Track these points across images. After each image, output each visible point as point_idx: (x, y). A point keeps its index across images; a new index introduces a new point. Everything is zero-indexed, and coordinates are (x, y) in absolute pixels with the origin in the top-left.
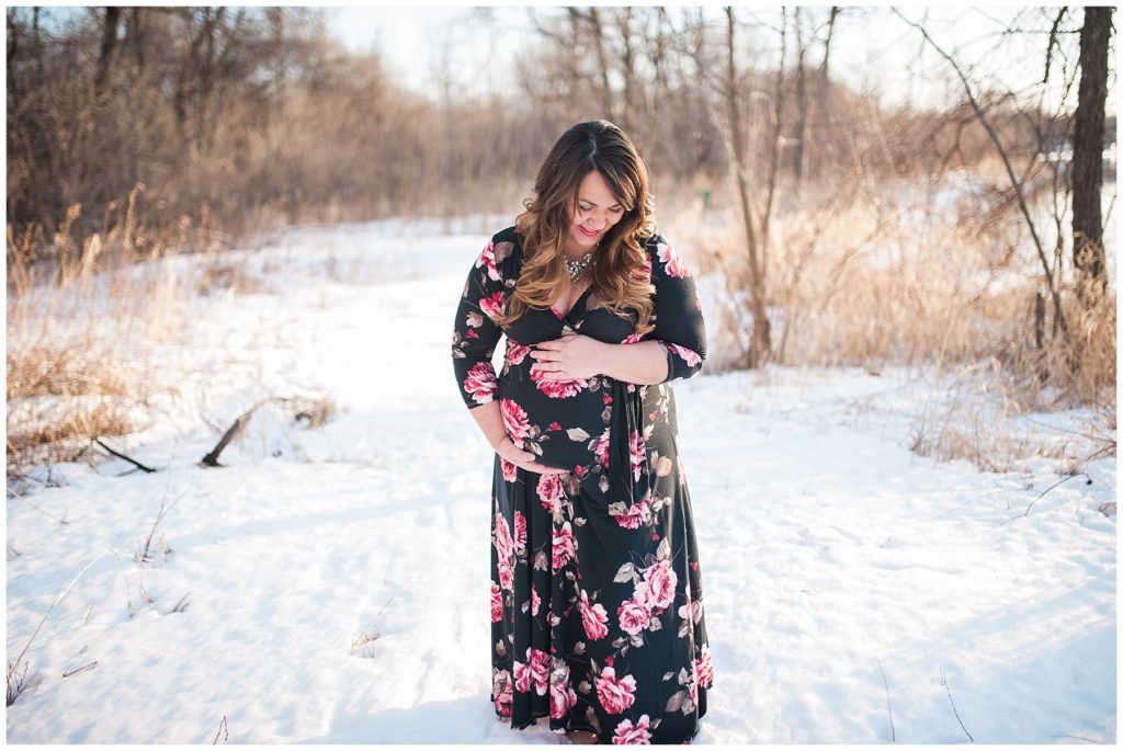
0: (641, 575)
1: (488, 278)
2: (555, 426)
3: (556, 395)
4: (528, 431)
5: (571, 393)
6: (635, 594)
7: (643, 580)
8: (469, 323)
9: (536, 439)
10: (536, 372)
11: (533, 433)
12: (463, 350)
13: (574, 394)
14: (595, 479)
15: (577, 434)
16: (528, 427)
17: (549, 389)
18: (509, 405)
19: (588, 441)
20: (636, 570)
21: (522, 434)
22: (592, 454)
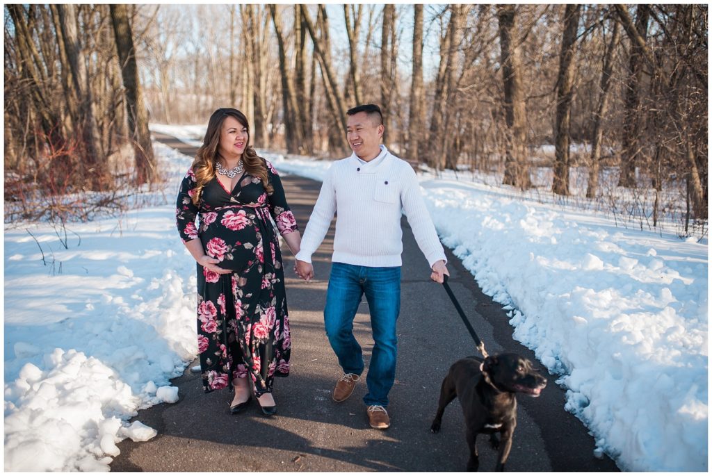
0: (264, 311)
1: (192, 181)
2: (238, 243)
3: (236, 229)
4: (226, 249)
5: (242, 227)
6: (261, 320)
7: (265, 314)
8: (184, 203)
9: (230, 252)
10: (224, 222)
11: (228, 249)
12: (182, 216)
13: (243, 228)
14: (256, 267)
15: (248, 246)
16: (226, 247)
17: (232, 227)
18: (214, 241)
19: (253, 248)
20: (261, 308)
21: (223, 252)
22: (255, 255)
